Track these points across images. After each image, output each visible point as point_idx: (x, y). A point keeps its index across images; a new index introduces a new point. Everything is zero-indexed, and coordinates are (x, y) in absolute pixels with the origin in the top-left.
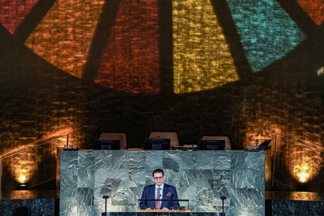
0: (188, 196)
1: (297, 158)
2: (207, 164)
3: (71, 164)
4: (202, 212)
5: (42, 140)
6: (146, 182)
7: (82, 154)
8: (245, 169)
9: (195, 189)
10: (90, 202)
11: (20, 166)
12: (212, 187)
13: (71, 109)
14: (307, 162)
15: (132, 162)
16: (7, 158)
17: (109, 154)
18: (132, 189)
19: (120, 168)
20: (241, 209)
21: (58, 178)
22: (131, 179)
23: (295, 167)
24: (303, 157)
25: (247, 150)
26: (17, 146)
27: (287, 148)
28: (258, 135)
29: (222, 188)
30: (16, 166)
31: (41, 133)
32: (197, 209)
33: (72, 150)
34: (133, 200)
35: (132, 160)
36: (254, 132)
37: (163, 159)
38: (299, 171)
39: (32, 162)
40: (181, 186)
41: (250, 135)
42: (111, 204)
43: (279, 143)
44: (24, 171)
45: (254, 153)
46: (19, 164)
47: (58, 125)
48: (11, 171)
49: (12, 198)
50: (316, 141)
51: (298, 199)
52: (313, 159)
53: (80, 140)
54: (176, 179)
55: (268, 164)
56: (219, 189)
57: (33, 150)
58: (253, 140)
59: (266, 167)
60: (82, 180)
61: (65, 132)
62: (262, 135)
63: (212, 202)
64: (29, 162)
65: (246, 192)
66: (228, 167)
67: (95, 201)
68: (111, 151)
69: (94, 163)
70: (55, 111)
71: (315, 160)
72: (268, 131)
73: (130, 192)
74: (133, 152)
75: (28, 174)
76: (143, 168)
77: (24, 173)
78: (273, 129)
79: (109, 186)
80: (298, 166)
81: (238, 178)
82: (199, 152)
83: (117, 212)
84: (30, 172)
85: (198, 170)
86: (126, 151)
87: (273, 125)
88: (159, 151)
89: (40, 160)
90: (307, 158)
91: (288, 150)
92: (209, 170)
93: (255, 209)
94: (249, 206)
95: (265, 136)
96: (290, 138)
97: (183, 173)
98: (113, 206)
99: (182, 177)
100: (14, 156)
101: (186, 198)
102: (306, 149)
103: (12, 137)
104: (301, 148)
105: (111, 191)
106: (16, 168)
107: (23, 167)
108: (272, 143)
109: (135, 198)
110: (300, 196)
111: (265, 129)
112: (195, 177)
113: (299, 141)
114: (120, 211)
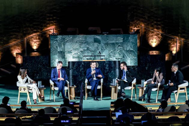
1: (151, 37)
2: (113, 40)
3: (55, 41)
4: (111, 60)
5: (43, 31)
6: (87, 48)
7: (60, 37)
8: (129, 42)
9: (108, 51)
10: (64, 57)
11: (34, 42)
12: (115, 50)
13: (55, 18)
14: (155, 38)
15: (81, 40)
16: (28, 39)
17: (71, 37)
18: (81, 51)
19: (76, 43)
20: (127, 59)
21: (50, 47)
22: (80, 47)
23: (150, 40)
24: (154, 36)
25: (130, 34)
26: (32, 33)
27: (147, 32)
28: (134, 27)
29: (119, 50)
30: (32, 42)
31: (42, 28)
32: (109, 59)
33: (55, 35)
36: (133, 26)
37: (94, 38)
38: (152, 42)
39: (39, 40)
40: (102, 50)
41: (131, 27)
43: (143, 31)
44: (36, 44)
45: (133, 35)
46: (33, 41)
47: (49, 25)
48: (30, 44)
49: (31, 56)
50: (159, 29)
51: (152, 54)
52: (158, 37)
53: (59, 31)
54: (100, 47)
55: (139, 40)
56: (118, 51)
57: (39, 36)
58: (133, 30)
59: (138, 41)
60: (60, 48)
61: (52, 28)
62: (136, 27)
63: (115, 56)
64: (38, 40)
65: (130, 52)
66: (122, 41)
67: (65, 57)
68: (72, 36)
69: (64, 41)
70: (48, 19)
71: (159, 37)
72: (139, 26)
73: (80, 53)
74: (81, 36)
75: (37, 46)
76: (85, 42)
77: (35, 45)
78: (141, 25)
79: (71, 50)
80: (152, 40)
81: (126, 46)
82: (109, 35)
84: (38, 45)
85: (109, 43)
86: (78, 36)
87: (141, 23)
88: (92, 35)
89: (42, 40)
90: (156, 37)
91: (147, 33)
92: (113, 43)
93: (133, 58)
94: (131, 58)
95: (138, 28)
96: (148, 28)
97: (103, 44)
98: (73, 59)
99: (102, 46)
100: (31, 38)
101: (104, 55)
102: (155, 33)
103: (30, 30)
104: (153, 32)
105: (72, 52)
106: (32, 43)
107: (35, 42)
108: (140, 31)
109: (82, 55)
110: (152, 53)
111: (137, 25)
112: (108, 46)
113: (152, 29)
114: (76, 61)
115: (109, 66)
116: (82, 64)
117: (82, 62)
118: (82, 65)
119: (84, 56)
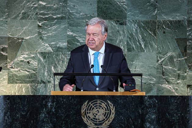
0: (142, 66)
2: (176, 10)
4: (165, 94)
6: (68, 42)
9: (154, 54)
12: (185, 50)
15: (44, 8)
18: (43, 54)
19: (22, 18)
22: (41, 38)
32: (159, 90)
34: (46, 74)
35: (44, 4)
37: (99, 2)
40: (129, 50)
42: (6, 81)
54: (122, 37)
63: (184, 78)
73: (39, 60)
76: (62, 18)
83: (17, 94)
85: (159, 22)
92: (179, 21)
98: (10, 85)
99: (131, 35)
105: (6, 58)
109: (49, 71)
112: (155, 34)
114: (24, 93)
115: (158, 120)
116: (46, 106)
117: (46, 97)
118: (48, 113)
119: (56, 74)
